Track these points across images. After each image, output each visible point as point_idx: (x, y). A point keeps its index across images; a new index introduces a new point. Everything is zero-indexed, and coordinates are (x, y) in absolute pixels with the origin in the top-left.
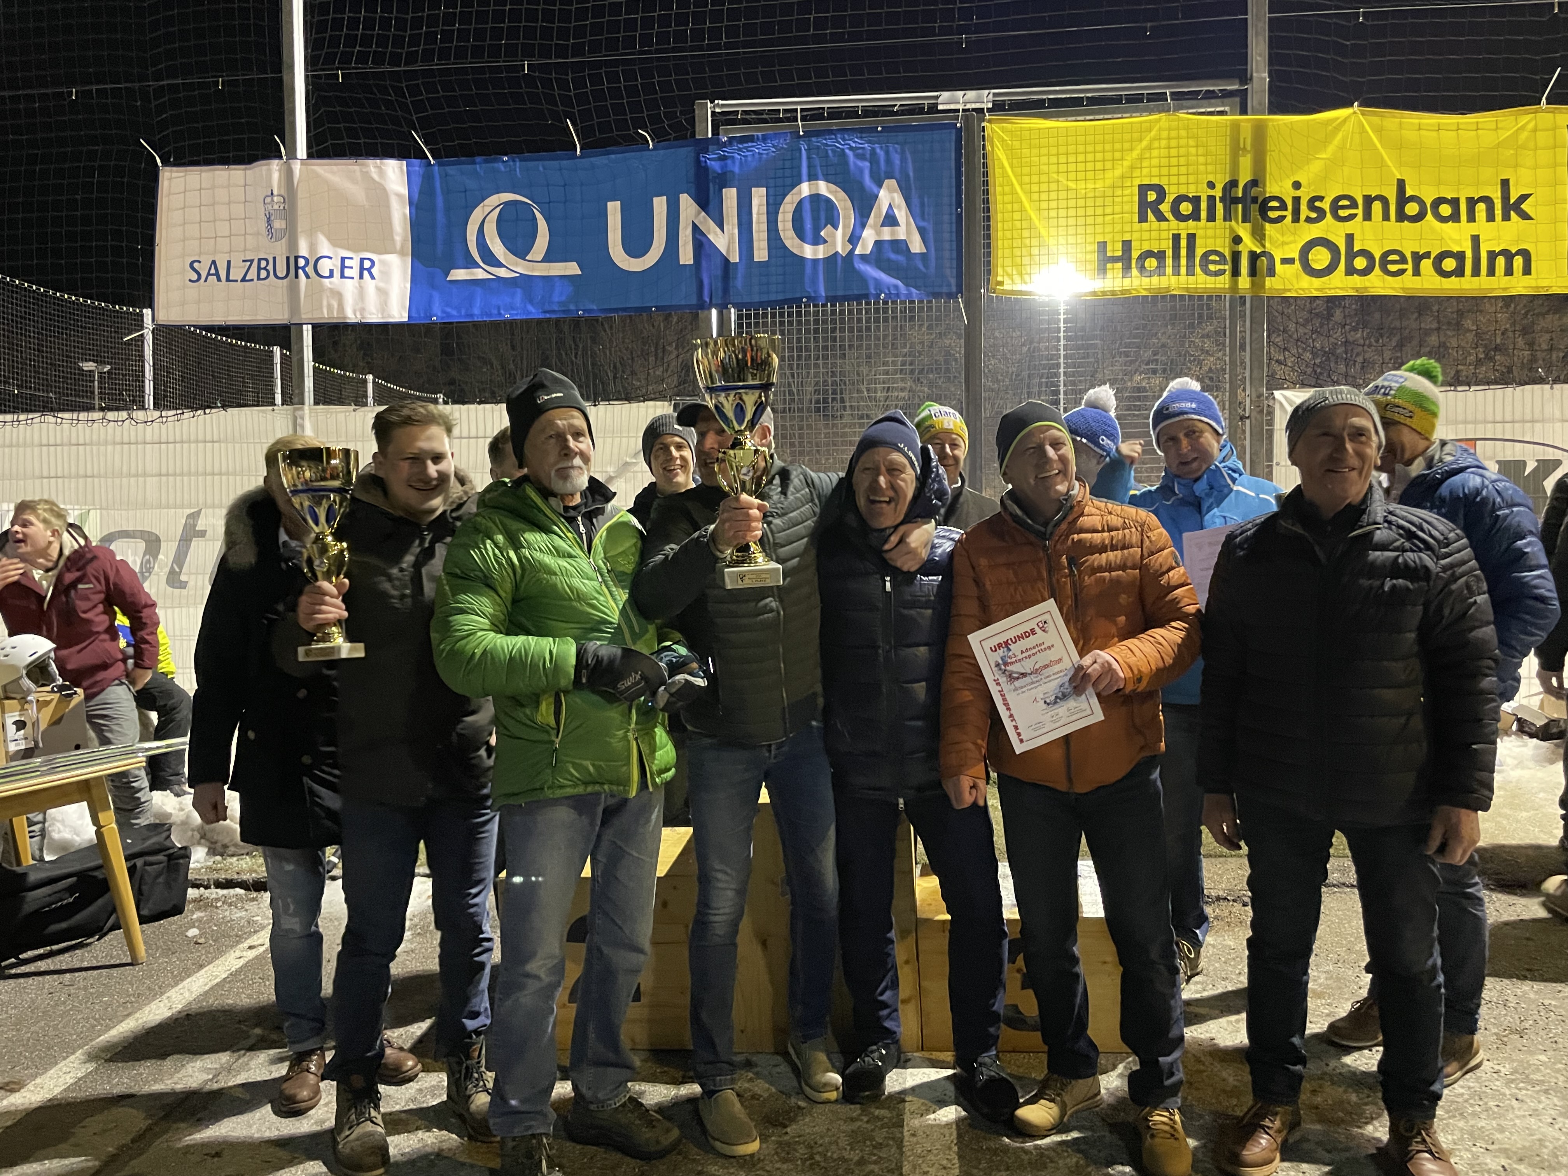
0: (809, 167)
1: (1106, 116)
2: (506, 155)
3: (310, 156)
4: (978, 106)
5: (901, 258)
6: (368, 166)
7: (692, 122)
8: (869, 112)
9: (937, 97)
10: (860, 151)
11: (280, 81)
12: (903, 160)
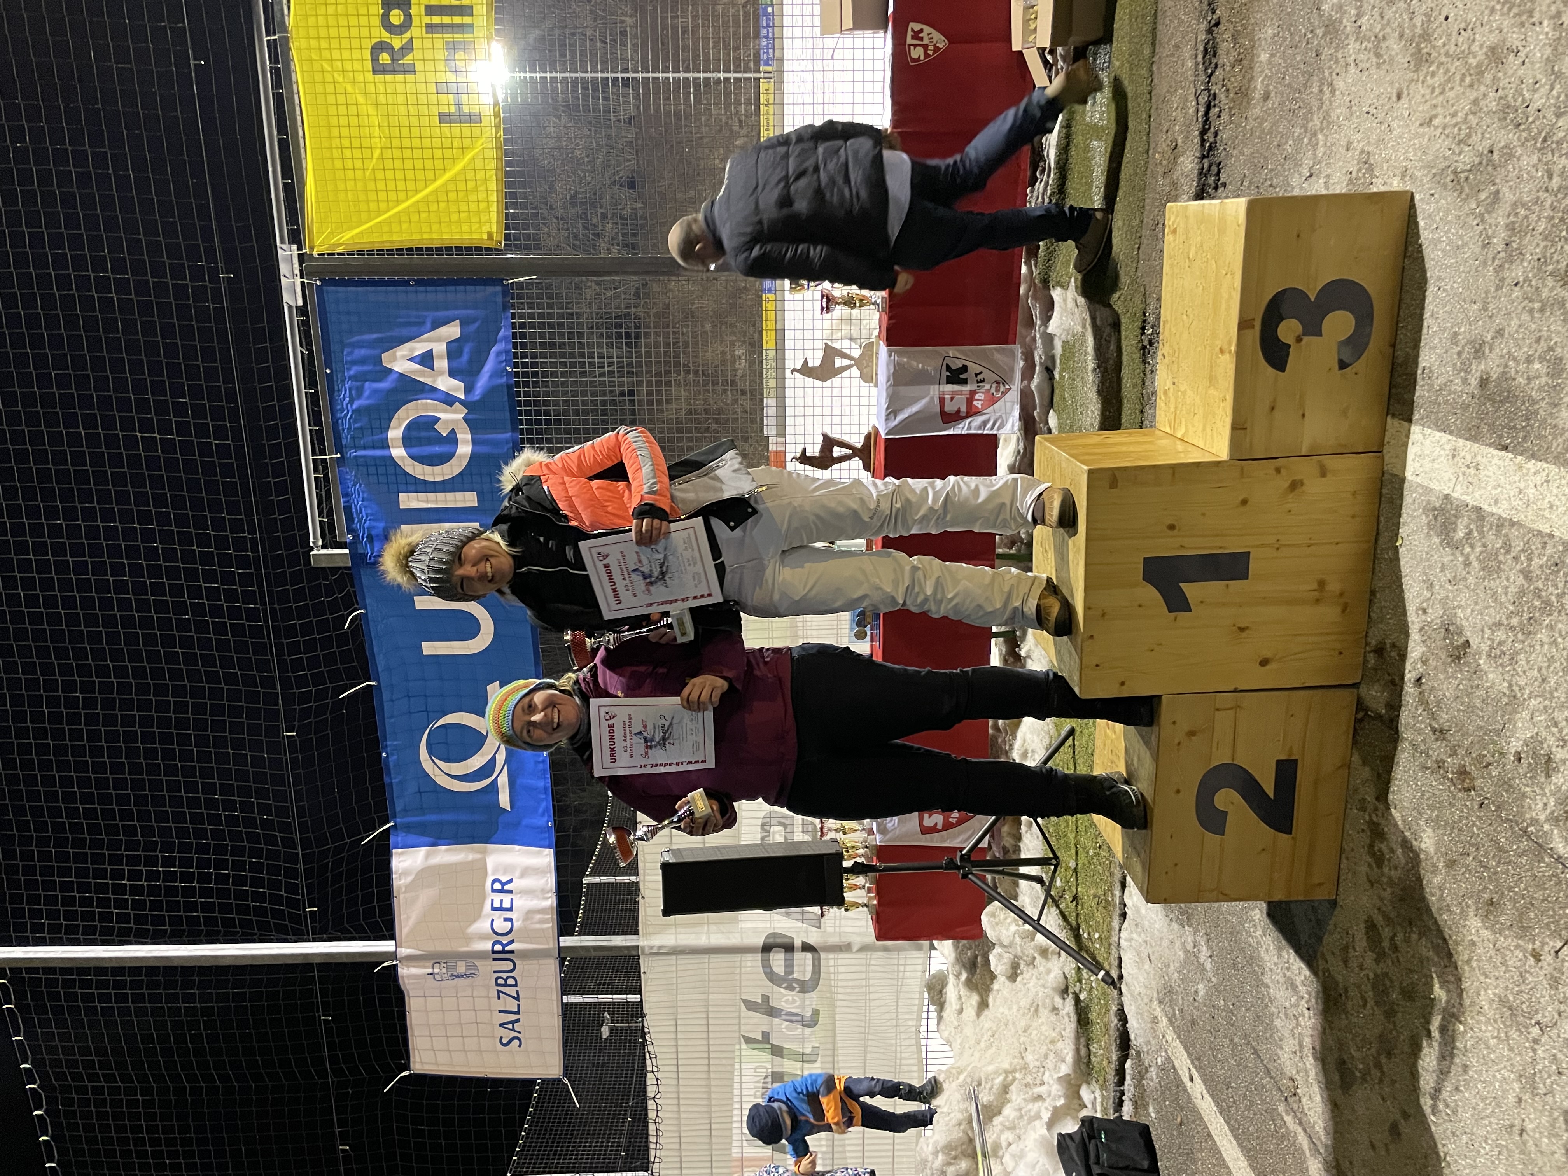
0: (374, 448)
1: (298, 112)
2: (380, 754)
3: (392, 937)
4: (296, 261)
5: (467, 349)
6: (399, 887)
7: (334, 570)
8: (311, 382)
9: (290, 307)
10: (354, 392)
11: (320, 965)
12: (360, 345)
